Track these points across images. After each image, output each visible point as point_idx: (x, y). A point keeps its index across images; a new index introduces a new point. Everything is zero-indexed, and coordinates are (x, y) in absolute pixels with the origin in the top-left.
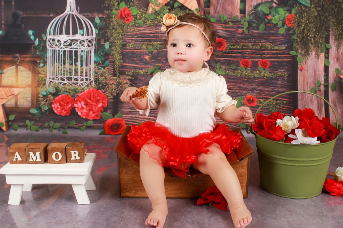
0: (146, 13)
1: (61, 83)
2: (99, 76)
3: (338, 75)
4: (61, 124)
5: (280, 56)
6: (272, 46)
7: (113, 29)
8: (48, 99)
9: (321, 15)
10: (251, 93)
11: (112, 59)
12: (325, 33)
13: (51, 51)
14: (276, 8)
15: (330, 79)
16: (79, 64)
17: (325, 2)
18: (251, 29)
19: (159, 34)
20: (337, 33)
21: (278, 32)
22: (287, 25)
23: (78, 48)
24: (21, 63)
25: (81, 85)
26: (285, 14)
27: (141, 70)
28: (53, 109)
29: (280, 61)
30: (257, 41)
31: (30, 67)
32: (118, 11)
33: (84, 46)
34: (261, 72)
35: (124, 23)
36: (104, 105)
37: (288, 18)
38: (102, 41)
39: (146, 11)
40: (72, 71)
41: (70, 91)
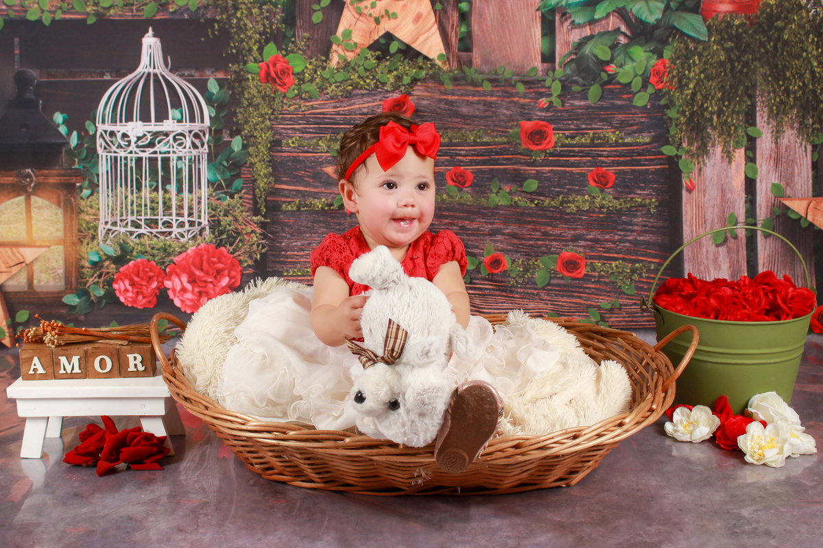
0: (324, 68)
1: (132, 233)
2: (220, 215)
3: (779, 199)
5: (638, 158)
6: (620, 135)
7: (250, 105)
8: (105, 270)
9: (735, 58)
10: (571, 246)
11: (249, 174)
12: (745, 102)
13: (107, 159)
14: (627, 46)
15: (761, 208)
16: (173, 188)
17: (742, 30)
18: (569, 97)
19: (355, 115)
20: (773, 101)
21: (632, 102)
22: (654, 86)
23: (169, 152)
24: (39, 188)
25: (178, 236)
26: (648, 59)
27: (316, 200)
28: (116, 295)
29: (638, 170)
30: (583, 126)
31: (59, 197)
32: (260, 64)
33: (185, 148)
34: (594, 198)
35: (274, 93)
36: (234, 282)
37: (654, 70)
38: (224, 134)
39: (324, 63)
40: (156, 205)
41: (153, 251)
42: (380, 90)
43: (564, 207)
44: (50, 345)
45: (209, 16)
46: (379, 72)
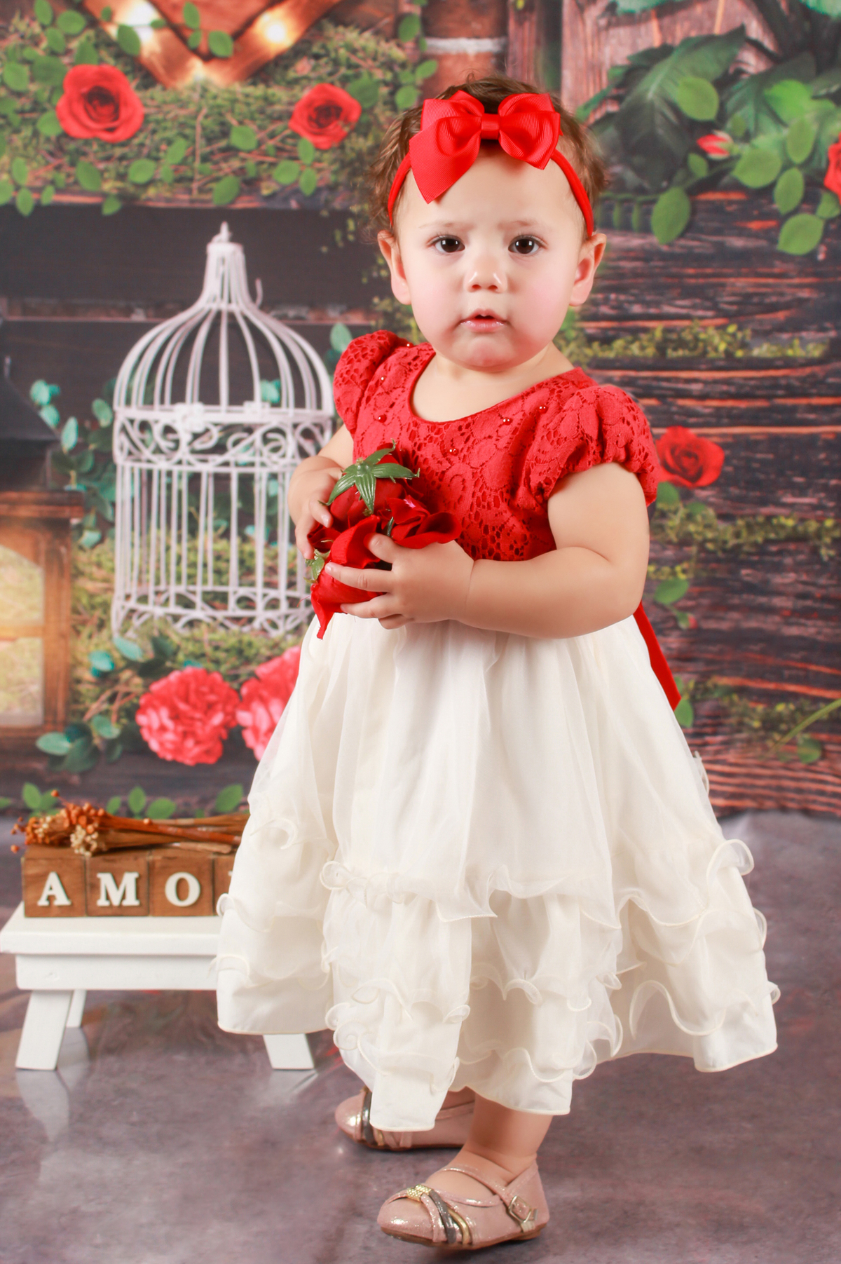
1: (176, 618)
4: (180, 801)
8: (121, 689)
13: (133, 475)
16: (258, 532)
23: (253, 464)
25: (267, 626)
28: (141, 737)
31: (36, 545)
33: (284, 456)
40: (226, 564)
41: (218, 654)
44: (82, 850)
45: (337, 205)
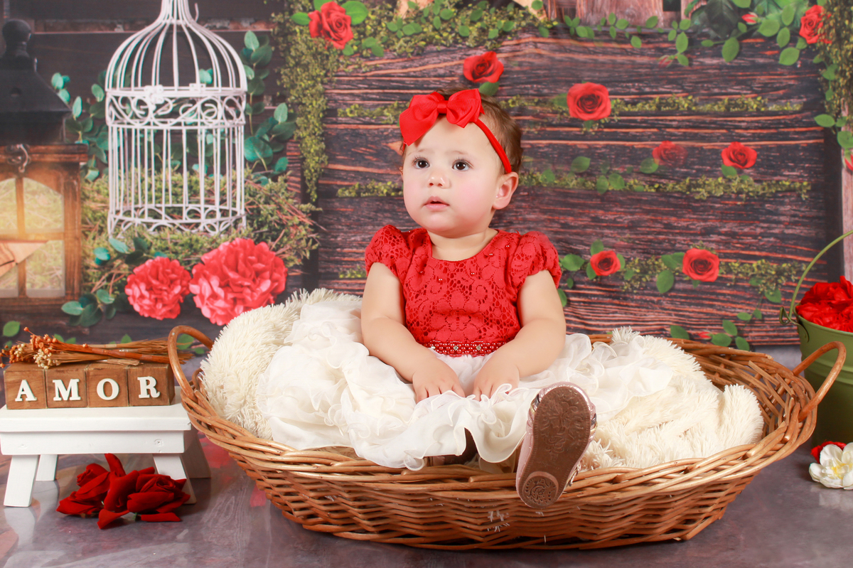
0: (390, 19)
1: (149, 225)
2: (259, 203)
5: (786, 130)
6: (763, 101)
7: (297, 64)
8: (115, 271)
10: (701, 242)
11: (296, 151)
13: (119, 133)
16: (201, 168)
18: (698, 54)
19: (429, 77)
21: (777, 60)
22: (805, 40)
23: (196, 124)
24: (33, 169)
25: (207, 228)
26: (798, 6)
27: (380, 184)
28: (128, 302)
29: (786, 146)
30: (716, 91)
31: (58, 179)
32: (311, 13)
33: (216, 118)
34: (730, 180)
35: (328, 49)
36: (277, 287)
37: (806, 20)
38: (265, 101)
39: (391, 13)
40: (180, 190)
41: (176, 247)
42: (460, 46)
43: (691, 193)
44: (42, 365)
46: (459, 24)
